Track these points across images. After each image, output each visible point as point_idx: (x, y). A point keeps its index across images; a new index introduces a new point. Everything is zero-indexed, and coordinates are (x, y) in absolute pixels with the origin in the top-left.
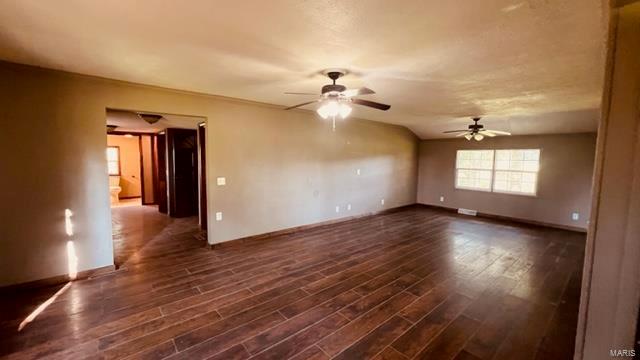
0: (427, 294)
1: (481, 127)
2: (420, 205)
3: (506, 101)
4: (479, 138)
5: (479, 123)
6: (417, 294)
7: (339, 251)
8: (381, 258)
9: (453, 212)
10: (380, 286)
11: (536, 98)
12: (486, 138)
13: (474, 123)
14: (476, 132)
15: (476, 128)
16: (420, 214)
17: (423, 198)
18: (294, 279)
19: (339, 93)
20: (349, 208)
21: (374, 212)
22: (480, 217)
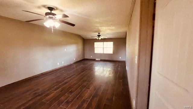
0: (91, 88)
1: (100, 35)
2: (86, 59)
3: (106, 28)
4: (100, 39)
5: (100, 34)
6: (89, 89)
7: (60, 80)
8: (76, 78)
9: (94, 60)
10: (76, 89)
11: (113, 28)
12: (102, 39)
13: (98, 34)
14: (99, 37)
15: (99, 36)
16: (86, 62)
17: (87, 57)
18: (39, 98)
19: (53, 16)
20: (63, 62)
21: (72, 63)
22: (101, 60)
